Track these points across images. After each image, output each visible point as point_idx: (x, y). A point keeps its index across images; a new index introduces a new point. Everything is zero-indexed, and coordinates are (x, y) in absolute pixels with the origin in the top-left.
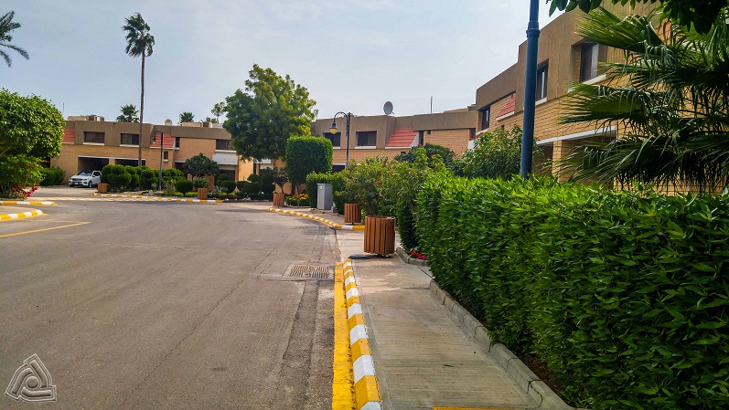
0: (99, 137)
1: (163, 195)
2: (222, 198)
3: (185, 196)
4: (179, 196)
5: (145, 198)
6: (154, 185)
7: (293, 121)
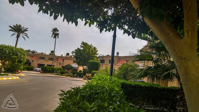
0: (43, 58)
1: (56, 75)
2: (71, 76)
3: (62, 75)
4: (61, 75)
5: (51, 75)
6: (55, 72)
7: (92, 56)
